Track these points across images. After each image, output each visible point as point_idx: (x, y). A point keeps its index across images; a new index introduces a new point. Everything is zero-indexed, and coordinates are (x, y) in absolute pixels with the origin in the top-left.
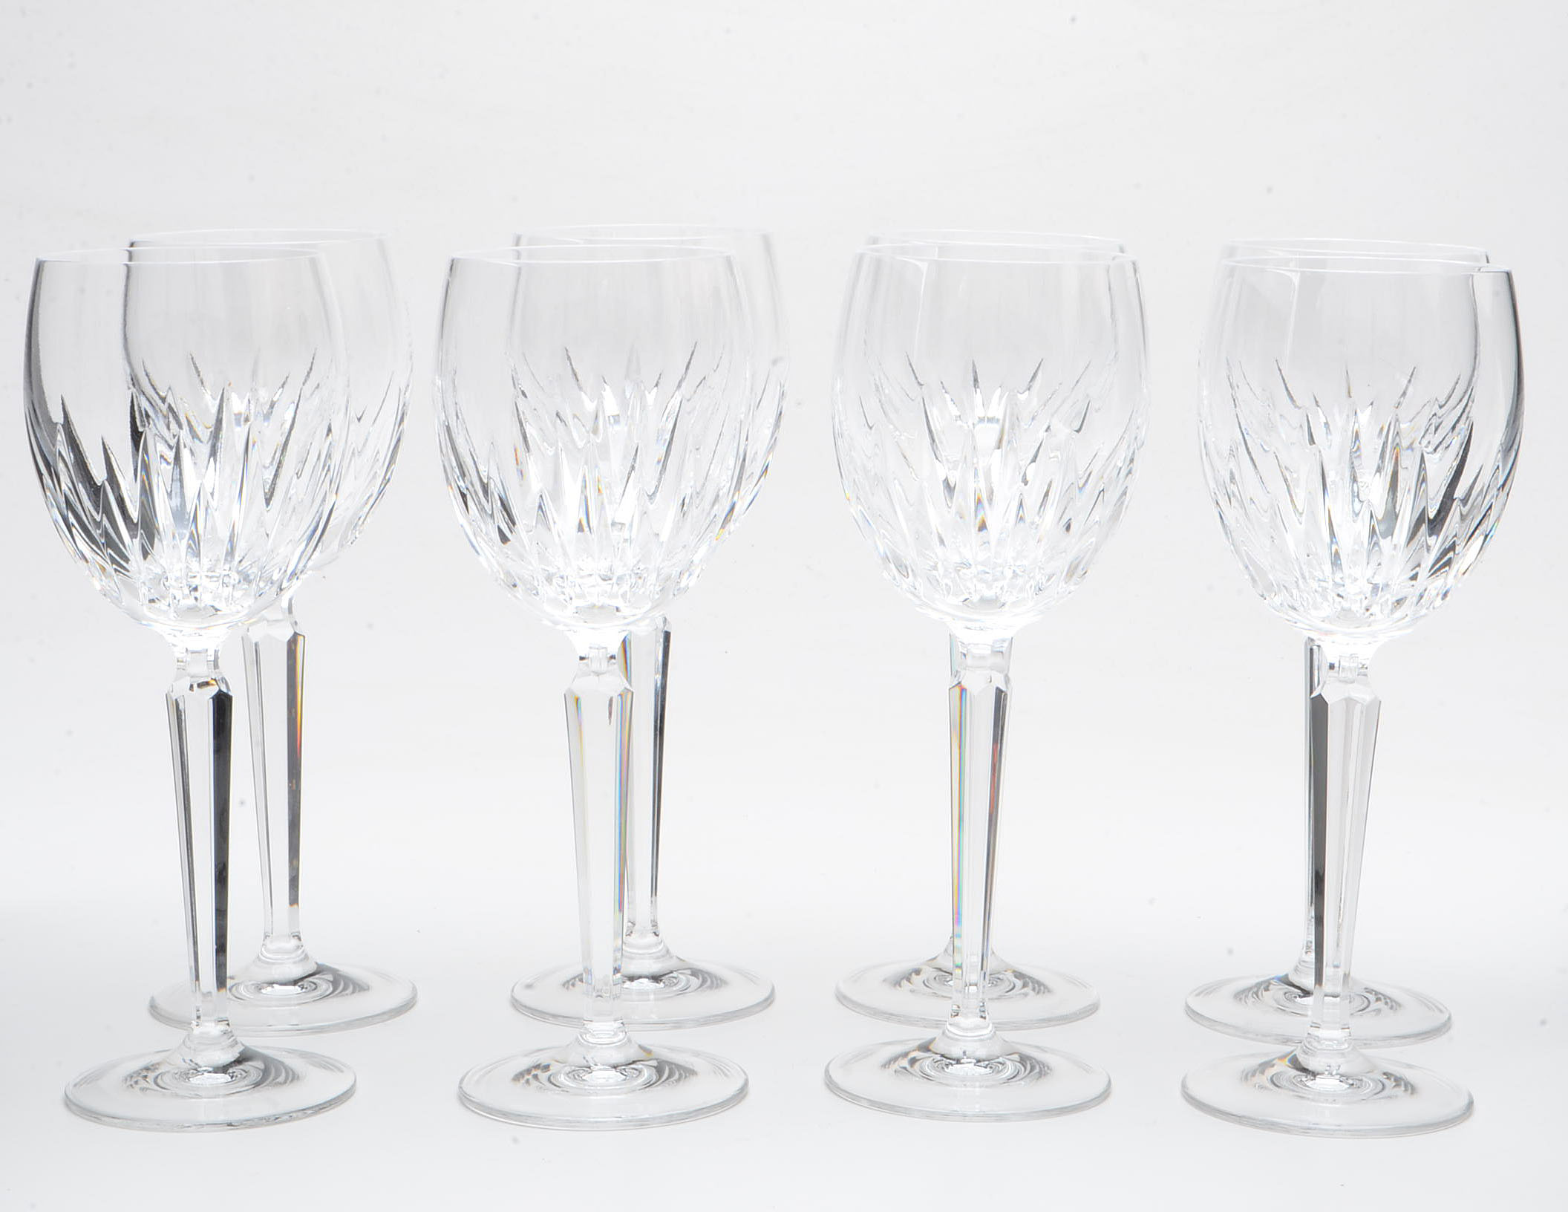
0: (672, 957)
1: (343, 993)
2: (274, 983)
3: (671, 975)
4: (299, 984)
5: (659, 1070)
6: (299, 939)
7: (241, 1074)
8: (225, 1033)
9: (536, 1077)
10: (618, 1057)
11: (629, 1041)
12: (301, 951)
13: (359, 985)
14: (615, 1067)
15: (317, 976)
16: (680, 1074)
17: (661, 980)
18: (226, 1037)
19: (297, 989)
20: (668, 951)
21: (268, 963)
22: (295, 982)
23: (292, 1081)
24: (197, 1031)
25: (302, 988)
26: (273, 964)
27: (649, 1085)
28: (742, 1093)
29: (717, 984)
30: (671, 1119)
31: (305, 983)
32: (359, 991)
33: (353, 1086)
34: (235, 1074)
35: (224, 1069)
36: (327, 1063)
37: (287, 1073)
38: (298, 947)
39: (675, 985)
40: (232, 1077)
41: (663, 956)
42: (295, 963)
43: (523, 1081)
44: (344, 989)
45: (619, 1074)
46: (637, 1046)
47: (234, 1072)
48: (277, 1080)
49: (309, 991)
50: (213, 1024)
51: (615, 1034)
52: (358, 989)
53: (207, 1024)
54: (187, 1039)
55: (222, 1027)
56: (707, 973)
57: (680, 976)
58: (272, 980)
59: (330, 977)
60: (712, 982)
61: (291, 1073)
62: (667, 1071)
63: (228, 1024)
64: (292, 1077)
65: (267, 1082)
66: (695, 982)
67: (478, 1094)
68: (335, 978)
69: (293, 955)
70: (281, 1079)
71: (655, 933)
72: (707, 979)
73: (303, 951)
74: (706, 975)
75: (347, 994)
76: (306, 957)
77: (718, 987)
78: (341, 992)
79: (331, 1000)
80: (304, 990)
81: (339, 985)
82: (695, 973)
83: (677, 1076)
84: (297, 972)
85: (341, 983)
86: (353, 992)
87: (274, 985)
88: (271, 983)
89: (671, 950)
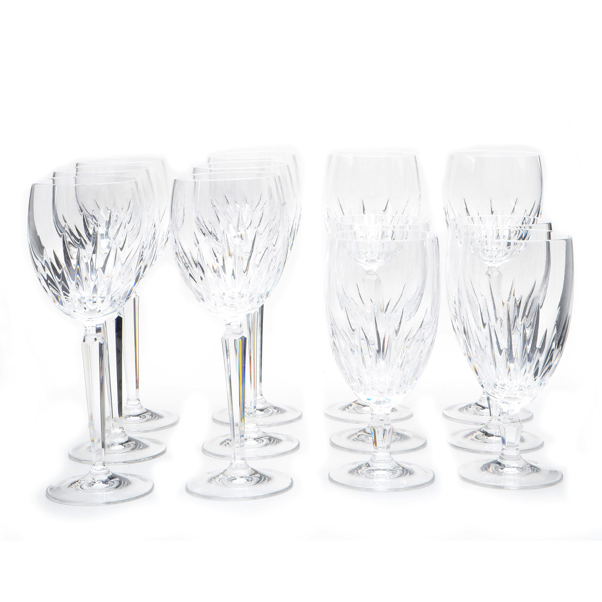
0: (267, 403)
1: (154, 419)
2: (131, 416)
3: (267, 409)
4: (139, 416)
5: (270, 439)
6: (139, 401)
7: (128, 446)
8: (123, 432)
9: (228, 443)
10: (256, 436)
11: (259, 430)
12: (140, 405)
13: (160, 416)
14: (255, 439)
15: (146, 413)
16: (277, 441)
17: (263, 411)
18: (123, 433)
19: (138, 418)
20: (266, 401)
21: (128, 409)
22: (138, 416)
23: (145, 448)
24: (113, 432)
25: (140, 418)
26: (130, 409)
27: (266, 445)
28: (298, 447)
29: (283, 412)
30: (274, 456)
31: (141, 416)
32: (160, 418)
33: (166, 449)
34: (125, 446)
35: (122, 444)
36: (156, 441)
37: (143, 445)
38: (139, 403)
39: (268, 412)
40: (125, 447)
41: (264, 403)
42: (138, 409)
43: (224, 445)
44: (155, 418)
45: (256, 441)
46: (262, 432)
47: (125, 445)
48: (140, 448)
49: (143, 418)
50: (119, 429)
51: (255, 428)
52: (159, 418)
53: (115, 429)
54: (109, 435)
55: (121, 430)
56: (279, 408)
57: (270, 409)
58: (130, 414)
59: (150, 414)
60: (281, 411)
61: (144, 445)
62: (272, 440)
63: (123, 429)
64: (145, 446)
65: (137, 448)
66: (275, 411)
67: (209, 449)
68: (152, 414)
69: (138, 406)
70: (141, 447)
71: (261, 395)
72: (279, 410)
73: (141, 405)
74: (279, 409)
75: (156, 419)
76: (142, 407)
77: (283, 413)
78: (154, 418)
79: (151, 421)
80: (141, 418)
81: (153, 416)
82: (275, 408)
83: (276, 442)
84: (138, 412)
85: (154, 416)
86: (158, 418)
87: (131, 417)
88: (130, 416)
89: (267, 401)
